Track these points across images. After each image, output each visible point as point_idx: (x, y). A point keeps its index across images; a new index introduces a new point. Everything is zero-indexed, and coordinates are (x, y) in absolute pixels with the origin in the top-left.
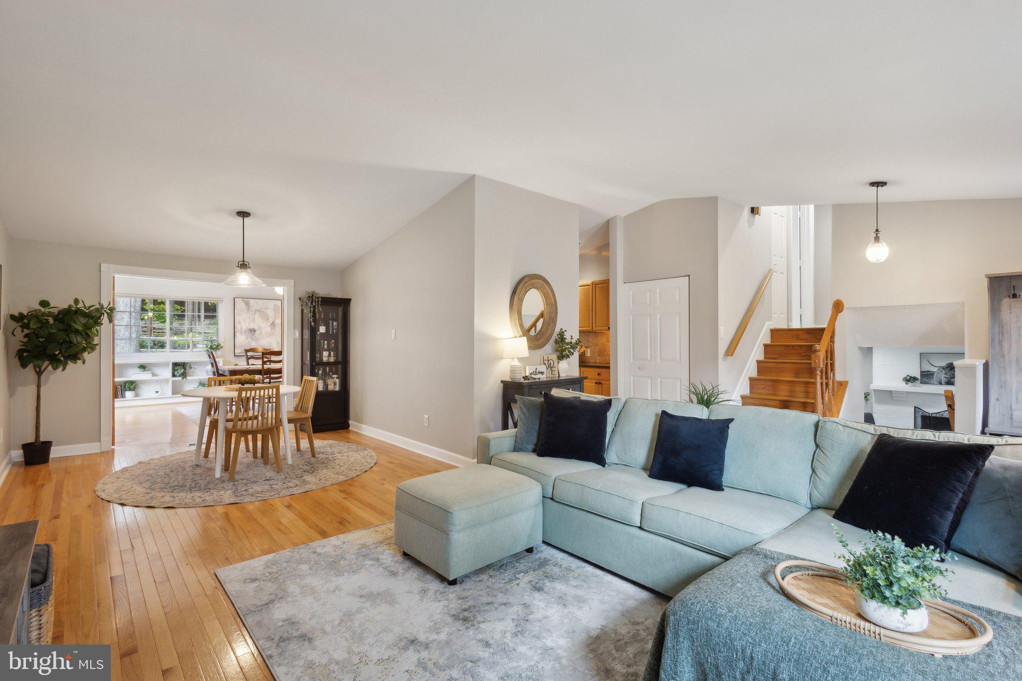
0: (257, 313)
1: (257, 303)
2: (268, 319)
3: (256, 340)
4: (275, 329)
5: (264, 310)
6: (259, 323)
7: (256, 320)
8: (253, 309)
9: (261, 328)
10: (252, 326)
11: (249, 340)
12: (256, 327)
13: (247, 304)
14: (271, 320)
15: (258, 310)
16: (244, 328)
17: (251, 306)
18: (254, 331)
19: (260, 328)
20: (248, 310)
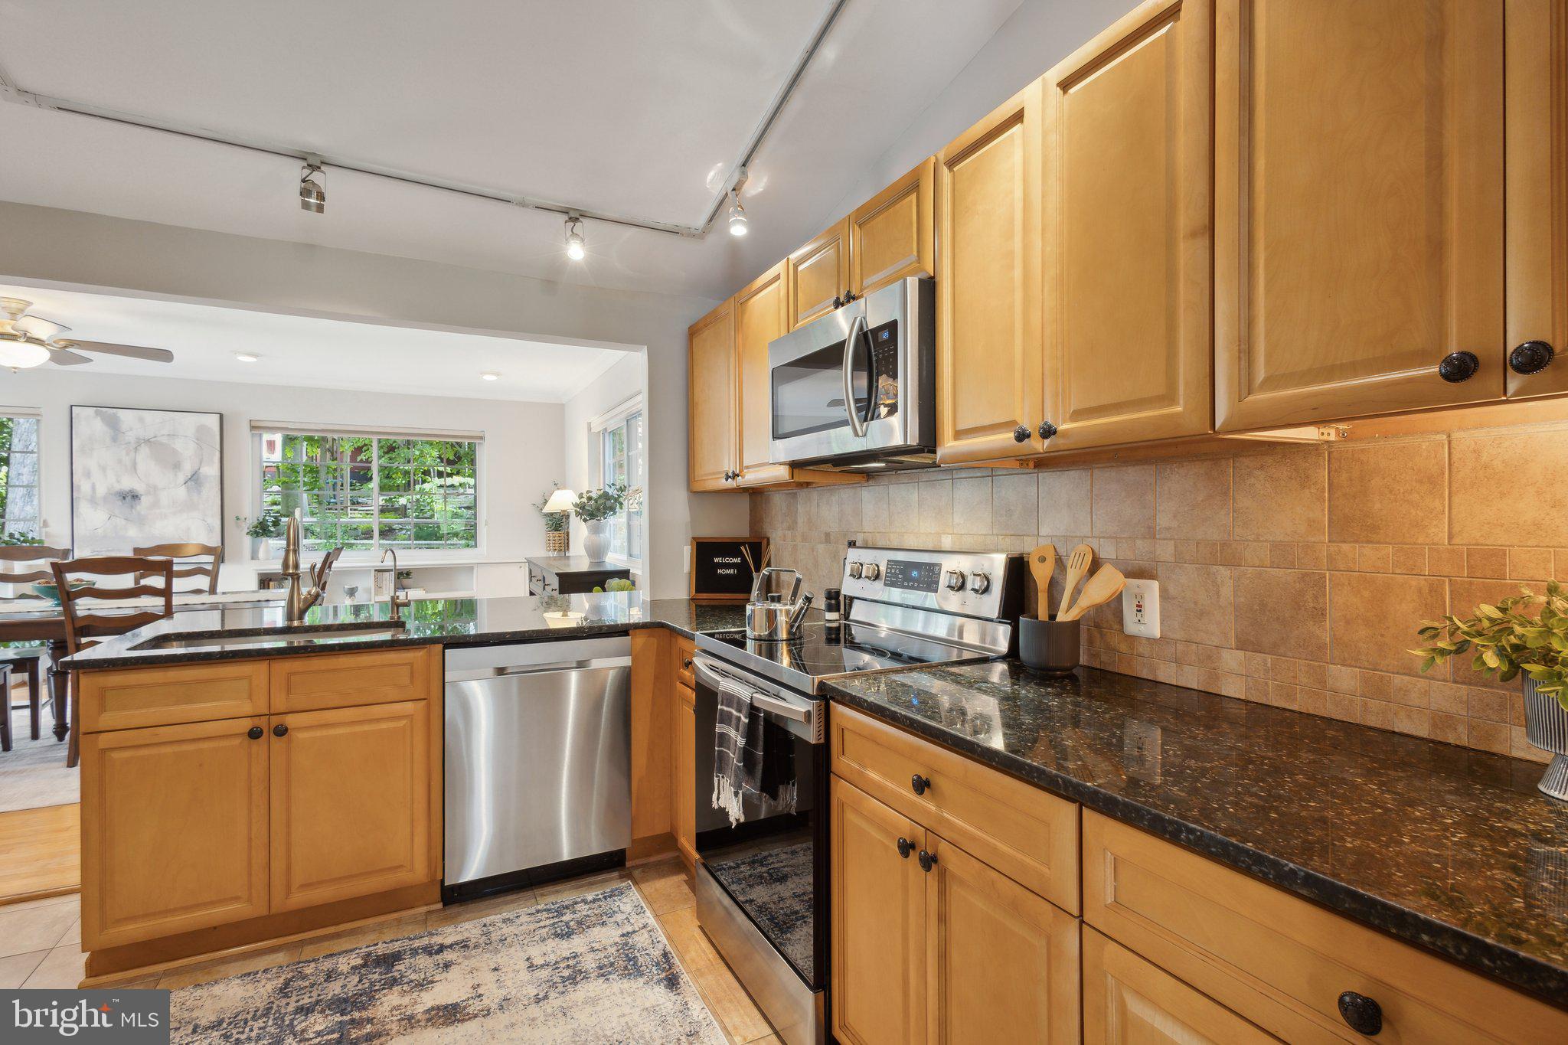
0: (145, 450)
1: (141, 420)
2: (177, 466)
3: (141, 521)
4: (199, 492)
5: (164, 440)
6: (147, 474)
7: (141, 467)
8: (130, 437)
9: (155, 488)
10: (128, 483)
11: (120, 522)
12: (139, 487)
13: (113, 425)
14: (188, 468)
15: (148, 441)
16: (101, 491)
17: (124, 427)
18: (135, 497)
19: (154, 490)
20: (114, 439)
